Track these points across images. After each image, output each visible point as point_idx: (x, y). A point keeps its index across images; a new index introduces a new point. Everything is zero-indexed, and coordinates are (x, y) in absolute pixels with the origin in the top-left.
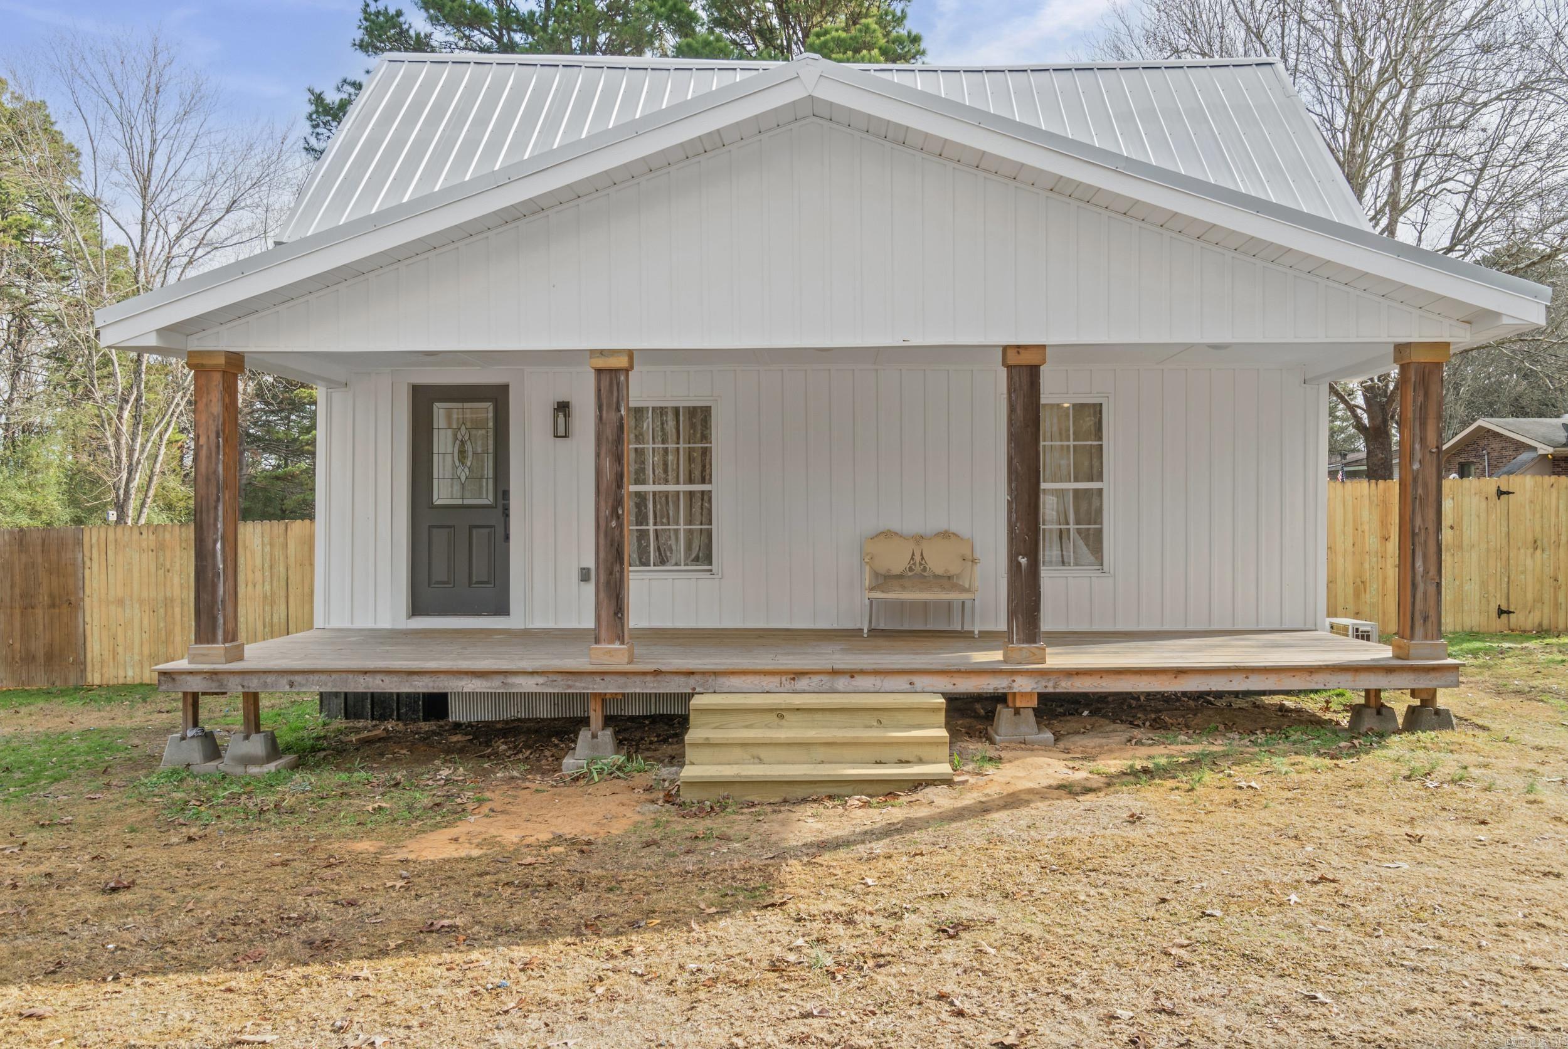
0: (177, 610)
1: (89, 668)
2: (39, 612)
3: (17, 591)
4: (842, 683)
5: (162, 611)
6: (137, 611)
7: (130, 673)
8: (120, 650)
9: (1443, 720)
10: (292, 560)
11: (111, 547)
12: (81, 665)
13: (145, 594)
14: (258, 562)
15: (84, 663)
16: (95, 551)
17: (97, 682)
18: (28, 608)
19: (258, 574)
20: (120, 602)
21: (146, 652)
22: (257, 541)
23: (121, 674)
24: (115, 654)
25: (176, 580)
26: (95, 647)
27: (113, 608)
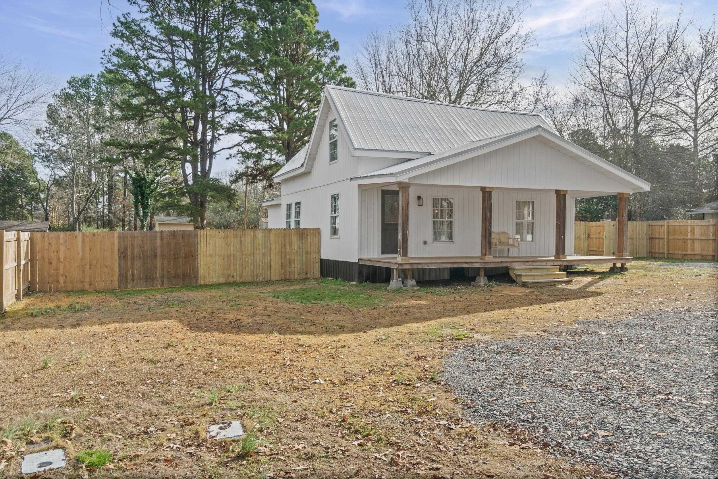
0: (232, 258)
1: (199, 279)
2: (181, 259)
3: (172, 252)
4: (534, 264)
5: (226, 259)
6: (217, 259)
7: (215, 280)
8: (211, 272)
9: (626, 269)
10: (272, 242)
11: (208, 237)
12: (197, 278)
13: (220, 253)
14: (261, 243)
15: (198, 277)
16: (202, 238)
17: (202, 283)
18: (176, 259)
19: (261, 246)
20: (211, 256)
21: (221, 272)
22: (260, 235)
23: (211, 280)
24: (209, 274)
25: (232, 249)
26: (202, 271)
27: (208, 258)
